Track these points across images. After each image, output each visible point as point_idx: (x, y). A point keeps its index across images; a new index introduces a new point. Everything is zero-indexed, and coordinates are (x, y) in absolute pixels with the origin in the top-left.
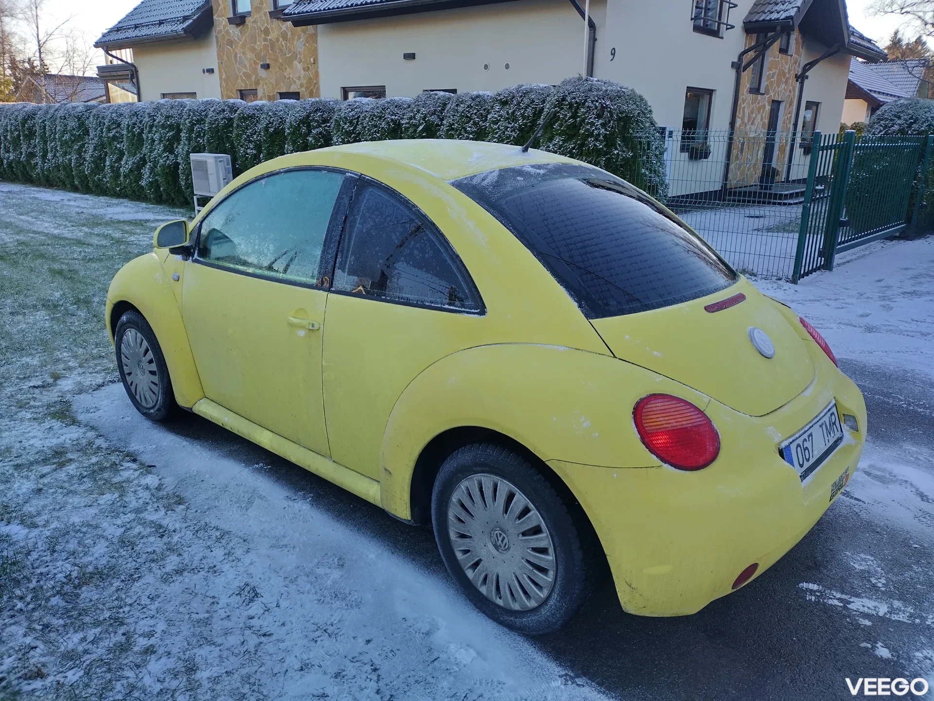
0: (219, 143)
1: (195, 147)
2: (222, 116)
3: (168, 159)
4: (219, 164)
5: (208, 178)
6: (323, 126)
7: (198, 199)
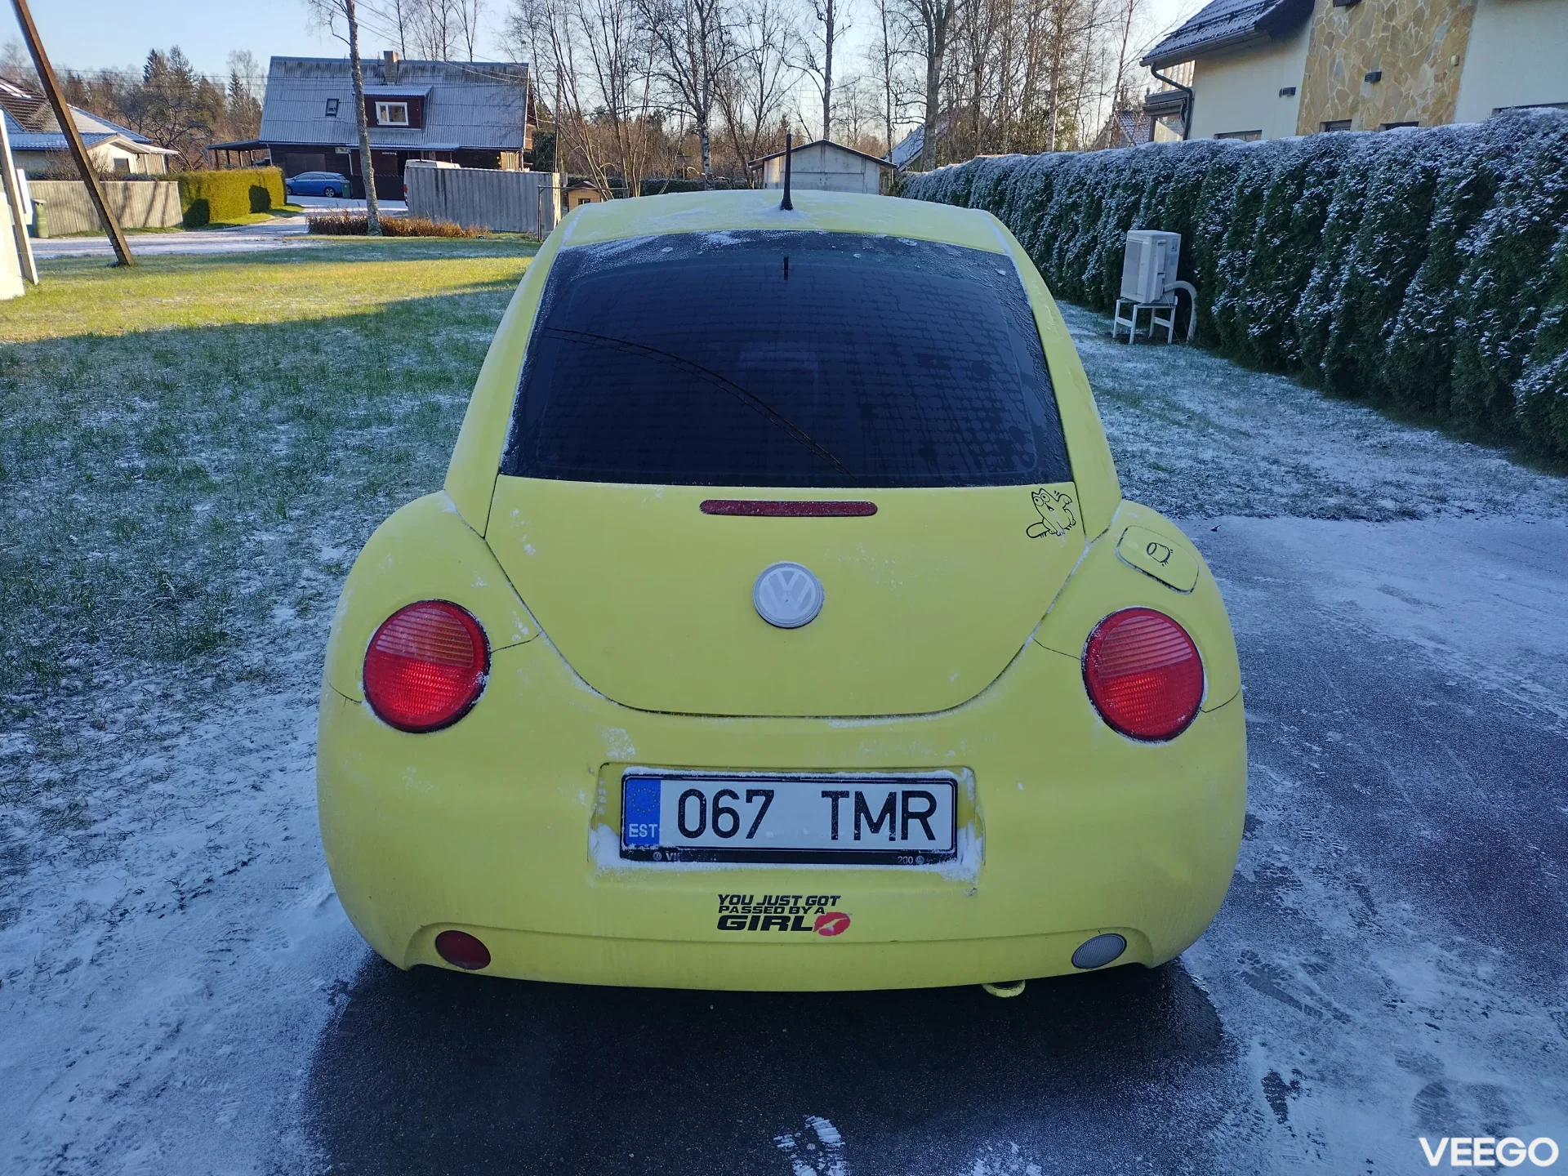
0: (1183, 214)
1: (1153, 220)
2: (1196, 169)
3: (1117, 240)
4: (1158, 248)
5: (1138, 269)
6: (1327, 182)
7: (1121, 304)
